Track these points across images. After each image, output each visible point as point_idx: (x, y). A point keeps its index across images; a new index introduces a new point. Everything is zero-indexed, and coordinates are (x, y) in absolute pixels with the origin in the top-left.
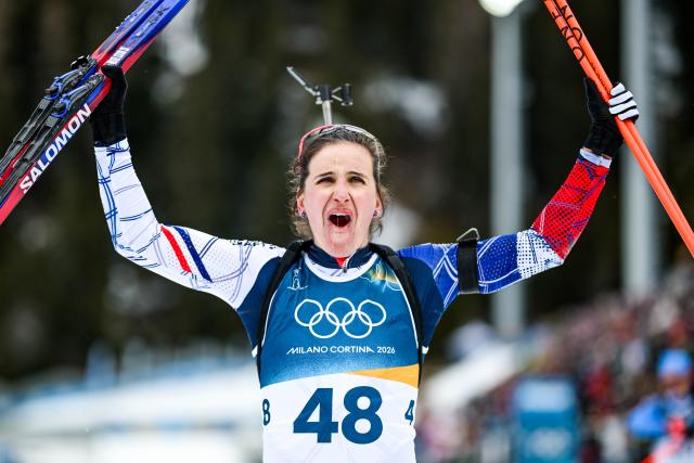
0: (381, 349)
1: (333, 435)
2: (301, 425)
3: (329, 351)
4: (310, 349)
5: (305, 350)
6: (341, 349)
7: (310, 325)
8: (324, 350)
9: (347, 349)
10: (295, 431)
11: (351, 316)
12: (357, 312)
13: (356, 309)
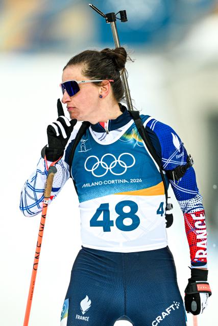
0: (132, 181)
1: (111, 227)
2: (94, 223)
3: (103, 184)
4: (93, 184)
5: (91, 184)
6: (110, 182)
7: (92, 170)
8: (101, 183)
9: (113, 182)
10: (91, 226)
11: (114, 164)
12: (117, 161)
13: (117, 159)
